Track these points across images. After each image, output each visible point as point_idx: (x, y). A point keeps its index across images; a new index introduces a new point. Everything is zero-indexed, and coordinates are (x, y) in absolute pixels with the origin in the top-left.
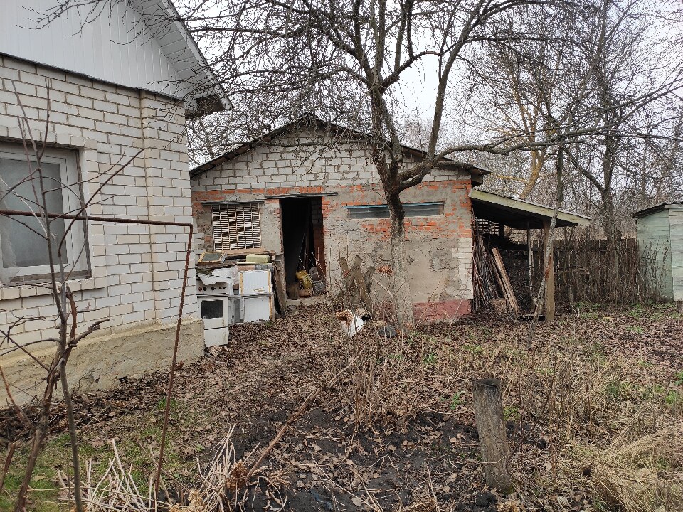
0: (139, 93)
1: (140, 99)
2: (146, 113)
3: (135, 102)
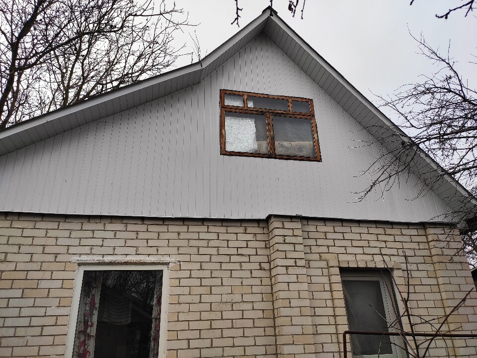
0: (423, 225)
1: (425, 229)
2: (430, 238)
3: (421, 232)
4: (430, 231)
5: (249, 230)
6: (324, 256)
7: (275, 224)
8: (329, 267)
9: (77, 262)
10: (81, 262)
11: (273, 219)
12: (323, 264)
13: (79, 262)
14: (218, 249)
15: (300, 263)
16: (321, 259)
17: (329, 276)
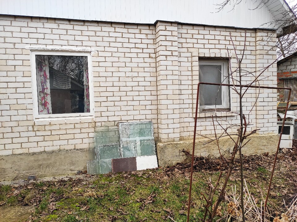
0: (255, 30)
1: (256, 33)
2: (258, 39)
3: (253, 35)
4: (259, 34)
5: (143, 31)
6: (190, 50)
7: (160, 27)
8: (192, 57)
9: (30, 49)
10: (32, 49)
11: (159, 24)
12: (189, 55)
13: (31, 49)
14: (123, 44)
15: (174, 53)
16: (188, 52)
17: (192, 62)
